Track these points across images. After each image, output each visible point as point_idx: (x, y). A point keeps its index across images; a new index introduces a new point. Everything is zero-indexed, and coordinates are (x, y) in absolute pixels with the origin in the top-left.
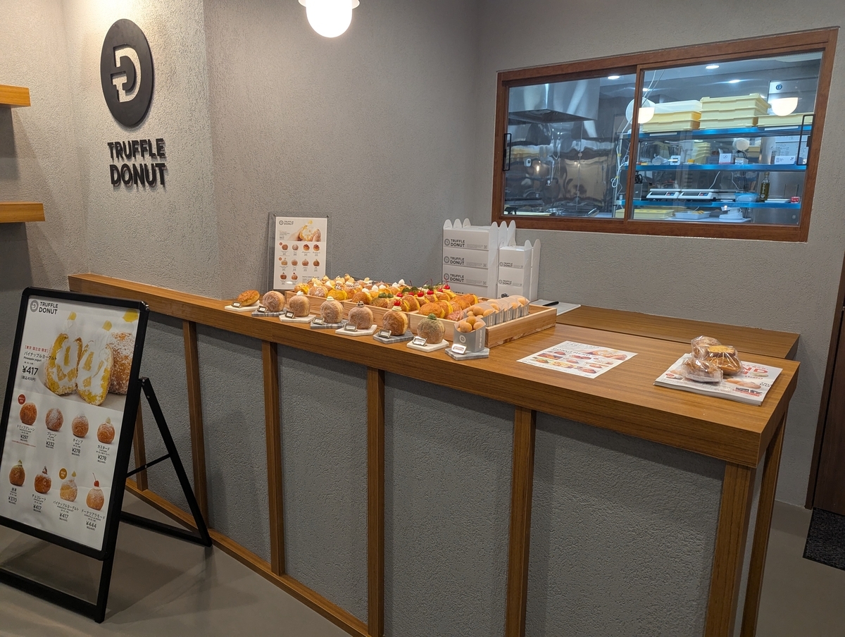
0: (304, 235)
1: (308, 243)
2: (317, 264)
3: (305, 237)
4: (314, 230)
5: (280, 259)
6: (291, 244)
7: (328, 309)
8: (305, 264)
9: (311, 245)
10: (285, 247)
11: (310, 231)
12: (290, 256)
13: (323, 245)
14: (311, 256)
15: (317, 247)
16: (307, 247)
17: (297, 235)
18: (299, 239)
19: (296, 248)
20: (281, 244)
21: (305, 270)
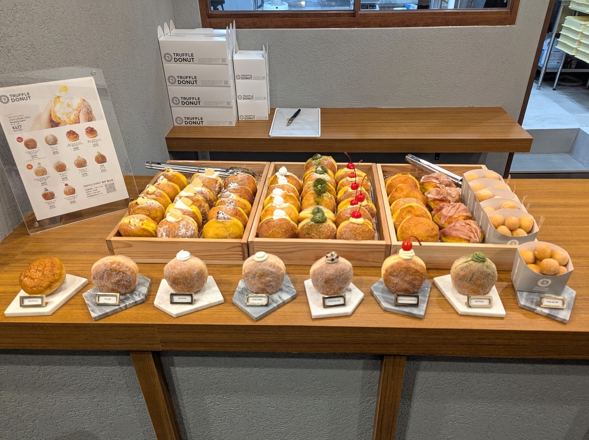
0: (60, 113)
1: (75, 128)
2: (101, 159)
3: (64, 118)
4: (76, 102)
5: (30, 167)
6: (41, 134)
7: (268, 275)
8: (81, 164)
9: (80, 129)
10: (31, 145)
11: (69, 106)
12: (44, 157)
13: (101, 124)
14: (87, 149)
15: (91, 131)
16: (72, 135)
17: (45, 118)
18: (54, 124)
19: (54, 142)
20: (20, 140)
21: (85, 175)
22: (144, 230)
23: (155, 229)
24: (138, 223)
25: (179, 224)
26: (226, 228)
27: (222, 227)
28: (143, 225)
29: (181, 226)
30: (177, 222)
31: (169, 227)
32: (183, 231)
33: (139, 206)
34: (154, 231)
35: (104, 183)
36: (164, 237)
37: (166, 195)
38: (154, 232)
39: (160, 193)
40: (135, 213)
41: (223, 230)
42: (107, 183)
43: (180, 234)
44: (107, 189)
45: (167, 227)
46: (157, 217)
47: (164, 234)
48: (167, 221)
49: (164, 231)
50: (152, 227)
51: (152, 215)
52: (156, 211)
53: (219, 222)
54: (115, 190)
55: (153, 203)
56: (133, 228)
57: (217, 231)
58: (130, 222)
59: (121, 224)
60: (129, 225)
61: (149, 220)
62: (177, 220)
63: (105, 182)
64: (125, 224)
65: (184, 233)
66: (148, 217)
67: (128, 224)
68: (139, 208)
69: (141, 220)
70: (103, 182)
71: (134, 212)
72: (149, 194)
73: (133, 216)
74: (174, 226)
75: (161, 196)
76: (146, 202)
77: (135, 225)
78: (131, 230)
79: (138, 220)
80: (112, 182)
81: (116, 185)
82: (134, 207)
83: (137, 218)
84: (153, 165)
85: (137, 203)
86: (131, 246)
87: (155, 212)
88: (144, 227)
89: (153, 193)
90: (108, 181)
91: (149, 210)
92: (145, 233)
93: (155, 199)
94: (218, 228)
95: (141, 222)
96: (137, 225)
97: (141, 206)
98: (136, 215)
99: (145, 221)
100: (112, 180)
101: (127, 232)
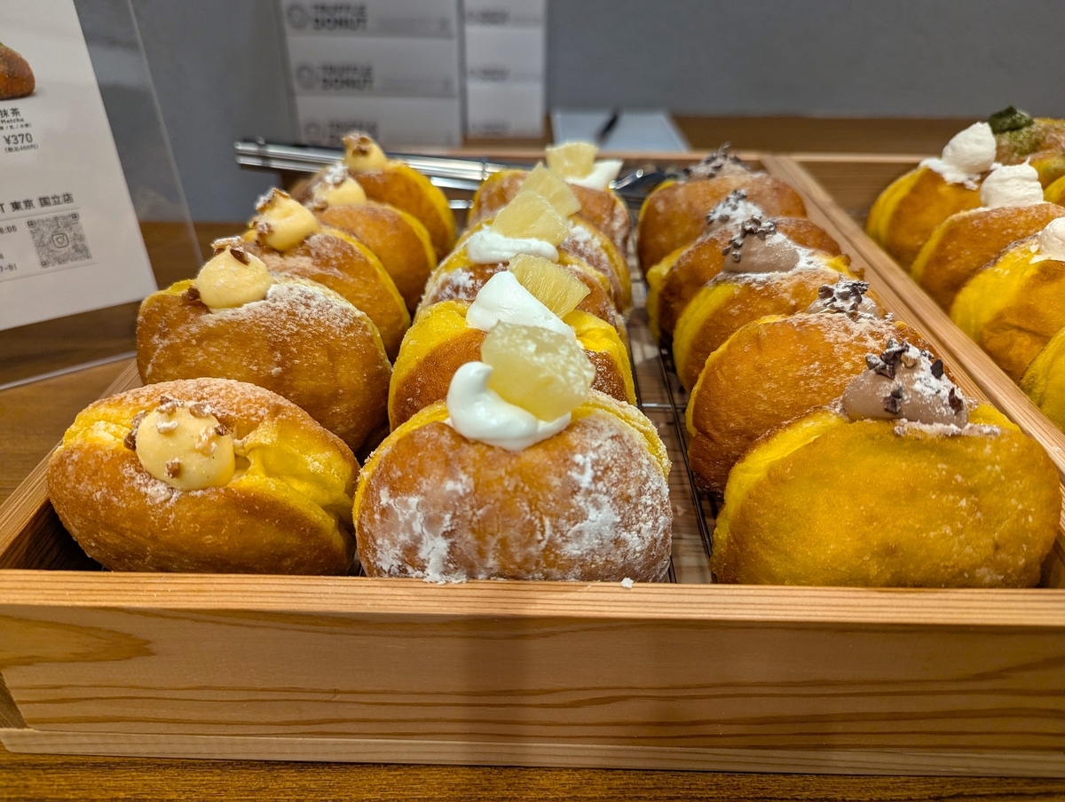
2: (4, 78)
22: (256, 508)
23: (339, 494)
24: (205, 452)
25: (567, 463)
26: (971, 491)
27: (945, 486)
28: (241, 462)
29: (585, 480)
30: (543, 443)
31: (480, 491)
32: (600, 518)
33: (209, 320)
34: (327, 508)
35: (23, 212)
36: (432, 574)
37: (373, 260)
38: (328, 523)
39: (340, 246)
40: (179, 366)
41: (950, 517)
42: (38, 212)
43: (572, 550)
44: (40, 245)
45: (458, 485)
46: (335, 397)
47: (435, 549)
48: (461, 439)
49: (431, 522)
50: (316, 479)
51: (305, 384)
52: (333, 354)
53: (919, 445)
54: (82, 251)
55: (307, 300)
56: (157, 492)
57: (903, 526)
58: (131, 442)
59: (62, 462)
60: (129, 470)
61: (294, 423)
62: (545, 426)
63: (28, 203)
64: (93, 463)
65: (608, 533)
66: (282, 401)
67: (117, 459)
68: (209, 335)
69: (226, 424)
70: (16, 206)
71: (177, 360)
72: (272, 250)
73: (166, 387)
74: (531, 480)
75: (348, 262)
76: (260, 287)
77: (176, 472)
78: (139, 516)
79: (201, 429)
80: (63, 210)
81: (86, 224)
82: (172, 325)
83: (196, 413)
84: (272, 150)
85: (194, 294)
86: (142, 649)
87: (320, 358)
88: (253, 480)
89: (300, 245)
90: (44, 202)
91: (282, 347)
92: (266, 535)
93: (319, 279)
94: (912, 494)
95: (228, 443)
96: (195, 466)
97: (228, 314)
98: (191, 384)
99: (263, 436)
100: (68, 198)
101: (108, 527)
